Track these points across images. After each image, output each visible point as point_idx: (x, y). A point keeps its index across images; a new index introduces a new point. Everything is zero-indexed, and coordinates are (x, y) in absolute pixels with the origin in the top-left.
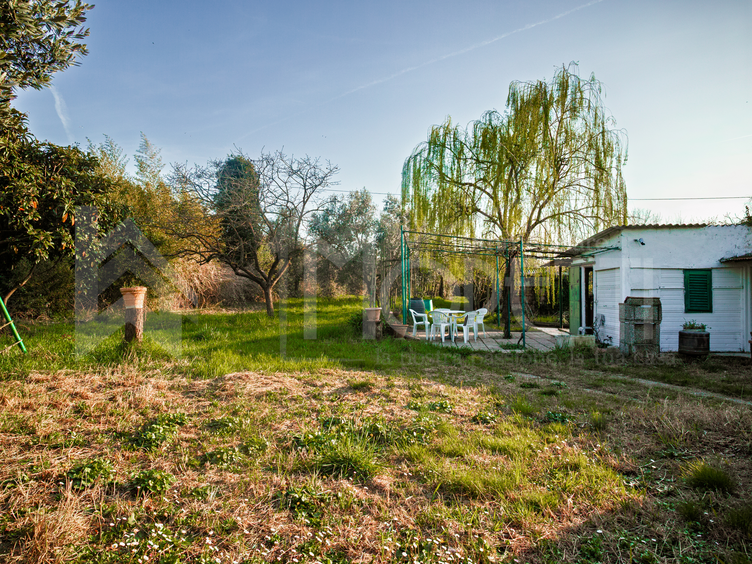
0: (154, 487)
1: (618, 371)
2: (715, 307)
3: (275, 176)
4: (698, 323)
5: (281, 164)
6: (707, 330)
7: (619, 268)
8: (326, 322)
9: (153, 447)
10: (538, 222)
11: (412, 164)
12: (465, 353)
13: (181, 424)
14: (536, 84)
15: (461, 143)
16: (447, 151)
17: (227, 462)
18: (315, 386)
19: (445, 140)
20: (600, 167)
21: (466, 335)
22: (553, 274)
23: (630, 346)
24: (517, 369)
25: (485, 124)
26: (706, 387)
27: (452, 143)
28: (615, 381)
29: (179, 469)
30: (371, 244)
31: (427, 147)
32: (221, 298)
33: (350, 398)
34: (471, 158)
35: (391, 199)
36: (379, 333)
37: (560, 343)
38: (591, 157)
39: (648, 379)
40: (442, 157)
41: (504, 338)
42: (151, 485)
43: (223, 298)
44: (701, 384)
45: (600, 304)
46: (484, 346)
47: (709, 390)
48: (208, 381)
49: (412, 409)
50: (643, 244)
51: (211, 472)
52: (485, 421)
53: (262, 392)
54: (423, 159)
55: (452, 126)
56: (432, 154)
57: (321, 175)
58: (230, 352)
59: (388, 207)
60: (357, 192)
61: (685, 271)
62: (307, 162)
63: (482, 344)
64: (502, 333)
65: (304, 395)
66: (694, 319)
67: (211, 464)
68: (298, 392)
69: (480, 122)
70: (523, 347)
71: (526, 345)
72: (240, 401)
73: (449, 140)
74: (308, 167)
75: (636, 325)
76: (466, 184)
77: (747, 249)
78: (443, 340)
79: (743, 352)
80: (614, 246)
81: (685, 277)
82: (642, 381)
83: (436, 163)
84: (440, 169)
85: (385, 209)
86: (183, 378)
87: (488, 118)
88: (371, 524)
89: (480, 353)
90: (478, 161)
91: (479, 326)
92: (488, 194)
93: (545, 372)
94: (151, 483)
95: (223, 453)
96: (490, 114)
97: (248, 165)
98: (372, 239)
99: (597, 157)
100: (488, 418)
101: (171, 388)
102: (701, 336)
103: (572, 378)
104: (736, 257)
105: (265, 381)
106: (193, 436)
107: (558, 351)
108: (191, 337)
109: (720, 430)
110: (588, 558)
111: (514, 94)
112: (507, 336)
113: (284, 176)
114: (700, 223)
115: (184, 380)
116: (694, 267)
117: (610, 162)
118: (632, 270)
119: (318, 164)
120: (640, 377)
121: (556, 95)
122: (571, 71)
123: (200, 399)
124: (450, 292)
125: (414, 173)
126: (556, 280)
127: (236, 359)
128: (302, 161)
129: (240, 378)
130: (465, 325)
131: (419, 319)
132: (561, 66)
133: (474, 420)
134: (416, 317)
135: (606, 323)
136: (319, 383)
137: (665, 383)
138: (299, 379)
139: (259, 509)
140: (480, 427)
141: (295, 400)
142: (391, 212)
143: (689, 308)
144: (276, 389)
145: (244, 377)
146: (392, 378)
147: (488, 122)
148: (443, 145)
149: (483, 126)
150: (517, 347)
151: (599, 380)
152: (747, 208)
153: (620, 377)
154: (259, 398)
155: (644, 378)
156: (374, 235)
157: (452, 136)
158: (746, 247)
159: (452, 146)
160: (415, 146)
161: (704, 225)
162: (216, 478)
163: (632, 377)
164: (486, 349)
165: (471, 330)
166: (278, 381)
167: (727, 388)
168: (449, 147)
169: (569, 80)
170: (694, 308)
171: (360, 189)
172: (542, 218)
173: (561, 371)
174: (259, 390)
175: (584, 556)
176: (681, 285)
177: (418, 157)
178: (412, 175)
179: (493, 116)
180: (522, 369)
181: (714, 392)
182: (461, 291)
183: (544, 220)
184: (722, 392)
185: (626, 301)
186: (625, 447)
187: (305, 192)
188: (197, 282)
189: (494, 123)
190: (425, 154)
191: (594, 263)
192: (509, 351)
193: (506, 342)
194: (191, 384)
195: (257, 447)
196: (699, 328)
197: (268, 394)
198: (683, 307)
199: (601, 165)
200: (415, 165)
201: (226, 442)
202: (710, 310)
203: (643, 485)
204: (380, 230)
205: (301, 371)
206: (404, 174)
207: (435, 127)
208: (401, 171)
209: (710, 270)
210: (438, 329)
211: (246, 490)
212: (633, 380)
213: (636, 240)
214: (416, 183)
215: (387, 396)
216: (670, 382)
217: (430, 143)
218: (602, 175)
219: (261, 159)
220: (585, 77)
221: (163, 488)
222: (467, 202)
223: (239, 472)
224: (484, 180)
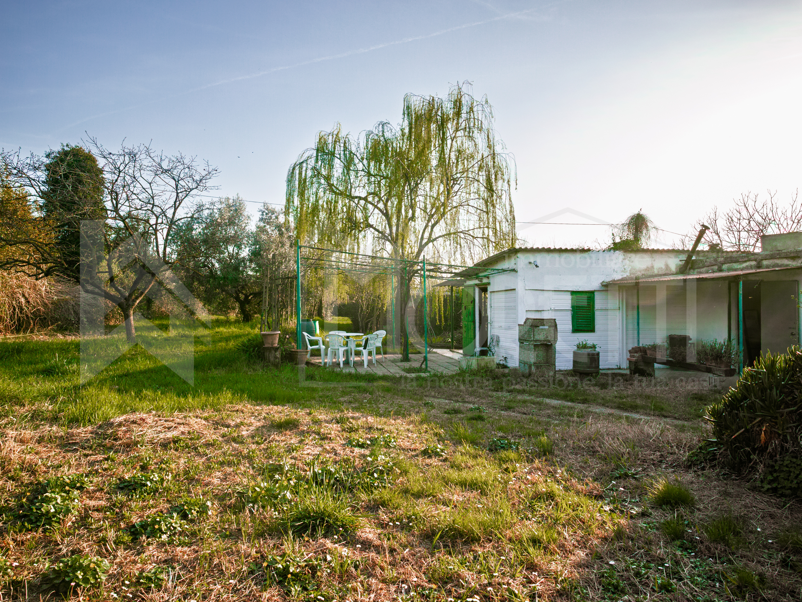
0: (86, 580)
1: (523, 392)
2: (597, 327)
3: (137, 175)
4: (590, 343)
5: (147, 162)
6: (598, 349)
7: (514, 289)
8: (204, 348)
9: (54, 524)
10: (430, 240)
11: (297, 171)
12: (371, 378)
13: (81, 488)
14: (428, 99)
15: (351, 152)
16: (337, 161)
17: (166, 533)
18: (228, 426)
19: (335, 148)
20: (490, 189)
21: (365, 357)
22: (442, 294)
23: (530, 366)
24: (427, 393)
25: (377, 135)
26: (605, 404)
27: (342, 153)
28: (525, 402)
29: (107, 550)
30: (244, 258)
31: (315, 155)
32: (54, 320)
33: (277, 438)
34: (363, 170)
35: (267, 209)
36: (277, 360)
37: (464, 365)
38: (482, 178)
39: (552, 398)
40: (331, 167)
41: (402, 361)
42: (80, 577)
43: (57, 320)
44: (600, 401)
45: (496, 325)
46: (386, 371)
47: (608, 407)
48: (90, 428)
49: (355, 446)
50: (537, 266)
51: (151, 548)
52: (437, 454)
53: (168, 439)
54: (310, 167)
55: (342, 134)
56: (320, 163)
57: (197, 178)
58: (106, 390)
59: (264, 217)
60: (228, 199)
61: (573, 293)
62: (180, 161)
63: (383, 368)
64: (400, 356)
65: (220, 439)
66: (586, 338)
67: (148, 538)
68: (211, 435)
69: (372, 132)
70: (425, 371)
71: (428, 369)
72: (144, 452)
73: (339, 150)
74: (182, 167)
75: (535, 345)
76: (356, 197)
77: (623, 273)
78: (342, 365)
79: (620, 369)
80: (510, 268)
81: (572, 299)
82: (548, 401)
83: (324, 172)
84: (328, 178)
85: (261, 220)
86: (51, 426)
87: (381, 129)
88: (381, 589)
89: (384, 378)
90: (369, 174)
91: (378, 349)
92: (380, 210)
93: (456, 396)
94: (80, 574)
95: (160, 522)
96: (383, 126)
97: (90, 158)
98: (245, 253)
99: (488, 180)
100: (438, 450)
101: (40, 441)
102: (593, 355)
103: (484, 401)
104: (614, 281)
105: (167, 424)
106: (103, 503)
107: (462, 373)
108: (38, 372)
109: (647, 446)
110: (613, 593)
111: (408, 108)
112: (406, 359)
113: (148, 175)
114: (586, 248)
115: (55, 428)
116: (580, 290)
117: (499, 185)
118: (527, 292)
119: (194, 164)
120: (544, 396)
121: (451, 113)
122: (464, 90)
123: (87, 452)
124: (329, 314)
125: (300, 181)
126: (445, 300)
127: (115, 398)
128: (175, 160)
129: (134, 422)
130: (365, 348)
131: (312, 343)
132: (456, 84)
133: (425, 453)
134: (309, 340)
135: (501, 344)
136: (233, 423)
137: (568, 401)
138: (206, 419)
139: (238, 590)
140: (434, 461)
141: (212, 445)
142: (268, 223)
143: (576, 328)
144: (183, 433)
145: (139, 422)
146: (315, 413)
147: (381, 134)
148: (333, 154)
149: (376, 138)
150: (420, 370)
151: (509, 401)
152: (613, 235)
153: (526, 397)
154: (165, 445)
155: (548, 397)
156: (248, 249)
157: (342, 145)
158: (622, 271)
159: (342, 155)
160: (301, 152)
161: (589, 250)
162: (162, 556)
163: (537, 397)
164: (388, 374)
165: (370, 354)
166: (183, 424)
167: (623, 404)
168: (338, 156)
169: (463, 99)
170: (580, 328)
171: (232, 196)
172: (433, 237)
173: (471, 394)
174: (162, 436)
175: (609, 591)
176: (569, 307)
177: (304, 165)
178: (297, 183)
179: (385, 127)
180: (433, 393)
181: (611, 408)
182: (341, 311)
183: (435, 239)
184: (620, 407)
185: (525, 323)
186: (577, 470)
187: (177, 196)
188: (23, 300)
189: (388, 135)
190: (312, 162)
191: (489, 284)
192: (413, 375)
193: (407, 365)
194: (68, 433)
195: (197, 509)
196: (591, 348)
197: (176, 441)
198: (571, 327)
199: (491, 187)
200: (300, 173)
201: (152, 507)
202: (592, 330)
203: (616, 508)
204: (256, 242)
205: (202, 409)
206: (290, 181)
207: (323, 134)
208: (285, 178)
209: (592, 292)
210: (335, 354)
211: (210, 566)
212: (538, 399)
213: (530, 263)
214: (301, 194)
215: (318, 434)
216: (572, 400)
217: (318, 150)
218: (492, 196)
219: (121, 152)
220: (478, 98)
221: (96, 579)
222: (359, 216)
223: (189, 545)
224: (374, 194)
